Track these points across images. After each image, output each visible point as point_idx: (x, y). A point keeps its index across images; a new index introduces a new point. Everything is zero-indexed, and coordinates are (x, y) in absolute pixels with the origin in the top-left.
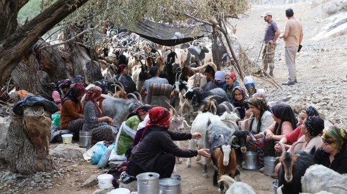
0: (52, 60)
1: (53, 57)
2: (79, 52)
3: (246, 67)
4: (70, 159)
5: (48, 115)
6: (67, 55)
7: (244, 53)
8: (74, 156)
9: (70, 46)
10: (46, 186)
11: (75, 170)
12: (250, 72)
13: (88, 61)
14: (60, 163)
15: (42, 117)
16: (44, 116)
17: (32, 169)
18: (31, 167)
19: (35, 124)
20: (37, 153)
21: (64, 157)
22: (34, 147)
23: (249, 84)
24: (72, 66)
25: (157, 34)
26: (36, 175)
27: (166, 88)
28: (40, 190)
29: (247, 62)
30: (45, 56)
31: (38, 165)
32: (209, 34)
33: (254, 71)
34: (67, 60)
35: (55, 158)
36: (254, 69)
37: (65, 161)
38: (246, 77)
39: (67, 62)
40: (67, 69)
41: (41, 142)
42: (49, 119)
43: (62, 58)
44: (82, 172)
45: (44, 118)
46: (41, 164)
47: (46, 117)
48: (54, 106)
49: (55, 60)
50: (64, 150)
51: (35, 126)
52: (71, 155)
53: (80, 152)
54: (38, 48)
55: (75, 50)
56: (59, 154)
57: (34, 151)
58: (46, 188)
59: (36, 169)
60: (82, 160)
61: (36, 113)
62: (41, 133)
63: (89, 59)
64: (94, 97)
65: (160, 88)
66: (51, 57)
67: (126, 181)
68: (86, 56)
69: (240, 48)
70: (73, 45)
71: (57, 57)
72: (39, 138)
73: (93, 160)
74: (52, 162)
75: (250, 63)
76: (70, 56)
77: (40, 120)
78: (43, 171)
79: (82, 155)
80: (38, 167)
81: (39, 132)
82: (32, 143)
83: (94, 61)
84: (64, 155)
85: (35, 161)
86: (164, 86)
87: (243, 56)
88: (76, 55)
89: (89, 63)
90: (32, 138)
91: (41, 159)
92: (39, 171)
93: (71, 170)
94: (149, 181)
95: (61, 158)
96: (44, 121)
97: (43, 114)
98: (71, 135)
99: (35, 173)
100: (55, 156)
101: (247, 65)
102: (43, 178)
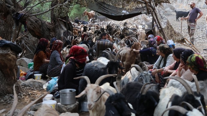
0: (41, 30)
1: (42, 28)
2: (60, 25)
3: (172, 36)
4: (34, 88)
5: (14, 54)
6: (51, 27)
7: (171, 26)
8: (36, 86)
9: (55, 21)
10: (9, 102)
11: (33, 94)
12: (175, 39)
13: (65, 31)
14: (25, 90)
15: (9, 54)
16: (10, 54)
17: (4, 92)
18: (3, 90)
19: (4, 59)
20: (7, 81)
21: (30, 87)
22: (5, 76)
23: (170, 45)
24: (55, 35)
25: (112, 13)
26: (6, 96)
27: (108, 44)
28: (4, 104)
29: (173, 32)
30: (36, 27)
31: (8, 89)
32: (145, 11)
33: (178, 39)
34: (51, 30)
35: (23, 87)
36: (178, 37)
37: (30, 89)
38: (169, 40)
39: (51, 32)
40: (50, 36)
41: (9, 73)
42: (14, 56)
43: (48, 28)
44: (38, 95)
45: (10, 55)
46: (10, 89)
47: (11, 55)
48: (18, 47)
49: (43, 29)
50: (30, 82)
51: (4, 61)
52: (34, 85)
53: (41, 83)
54: (23, 16)
55: (57, 24)
56: (27, 84)
57: (5, 79)
58: (9, 103)
59: (7, 92)
60: (42, 88)
61: (4, 51)
62: (8, 66)
63: (66, 29)
64: (58, 48)
65: (104, 44)
66: (40, 28)
67: (57, 97)
68: (64, 27)
69: (168, 22)
70: (56, 20)
71: (44, 28)
72: (8, 70)
73: (48, 88)
74: (18, 88)
75: (175, 33)
76: (53, 28)
77: (7, 56)
78: (11, 94)
79: (42, 86)
80: (8, 91)
81: (7, 65)
82: (3, 73)
83: (69, 31)
84: (30, 85)
85: (6, 86)
86: (107, 43)
87: (170, 28)
88: (58, 27)
89: (65, 32)
90: (3, 70)
91: (10, 85)
92: (9, 94)
93: (31, 94)
94: (67, 94)
95: (28, 87)
96: (10, 57)
97: (9, 52)
98: (41, 75)
99: (6, 95)
100: (24, 86)
101: (173, 34)
102: (10, 98)
